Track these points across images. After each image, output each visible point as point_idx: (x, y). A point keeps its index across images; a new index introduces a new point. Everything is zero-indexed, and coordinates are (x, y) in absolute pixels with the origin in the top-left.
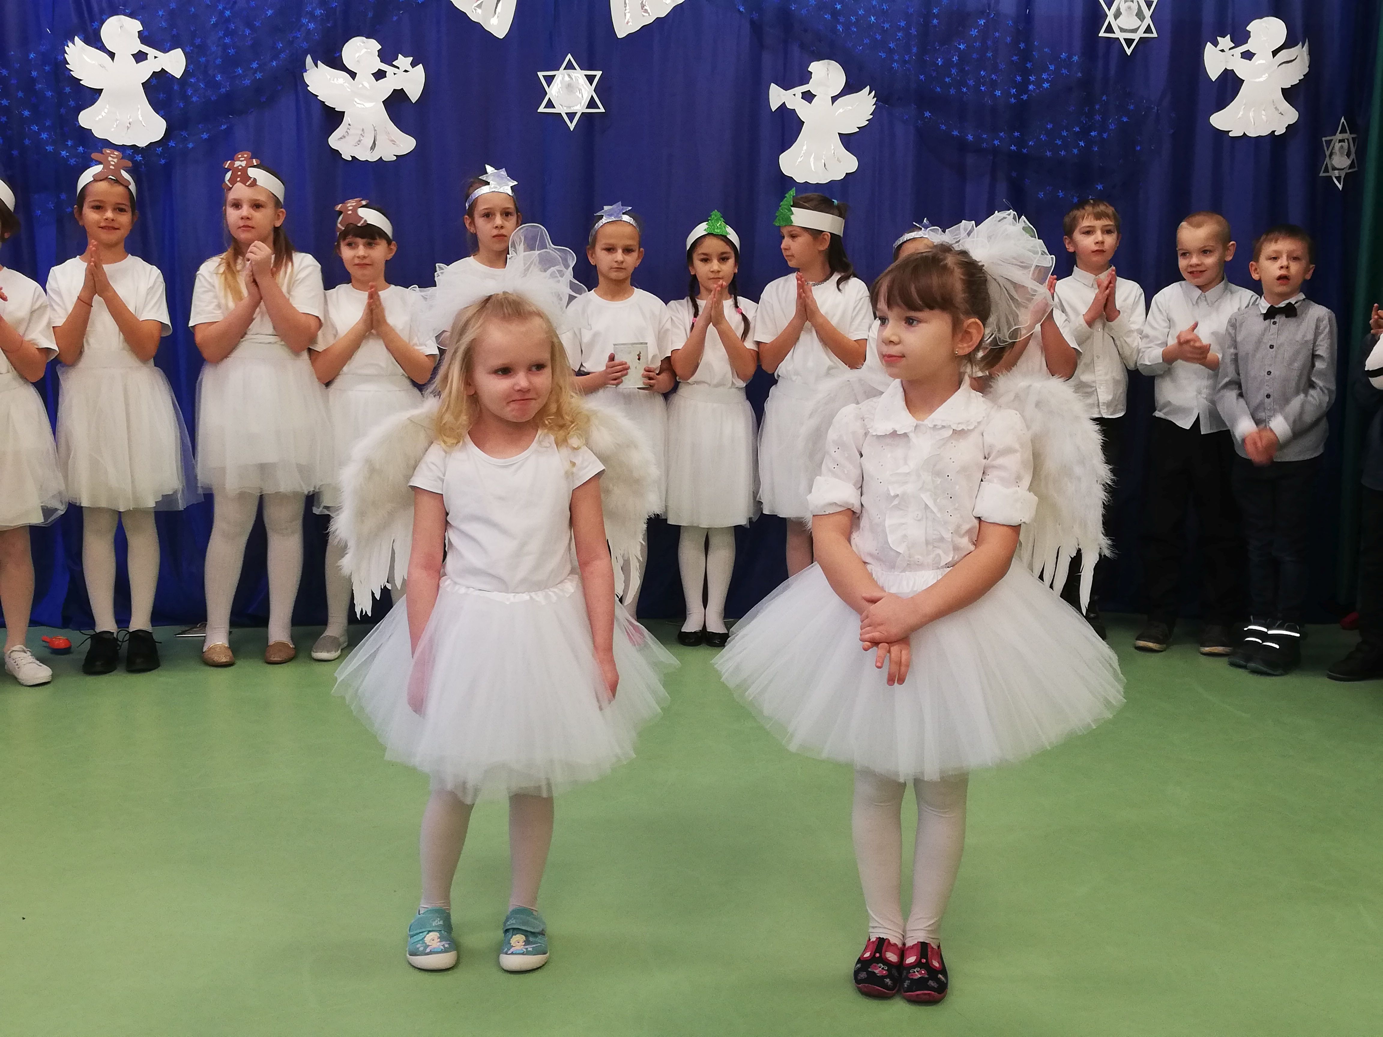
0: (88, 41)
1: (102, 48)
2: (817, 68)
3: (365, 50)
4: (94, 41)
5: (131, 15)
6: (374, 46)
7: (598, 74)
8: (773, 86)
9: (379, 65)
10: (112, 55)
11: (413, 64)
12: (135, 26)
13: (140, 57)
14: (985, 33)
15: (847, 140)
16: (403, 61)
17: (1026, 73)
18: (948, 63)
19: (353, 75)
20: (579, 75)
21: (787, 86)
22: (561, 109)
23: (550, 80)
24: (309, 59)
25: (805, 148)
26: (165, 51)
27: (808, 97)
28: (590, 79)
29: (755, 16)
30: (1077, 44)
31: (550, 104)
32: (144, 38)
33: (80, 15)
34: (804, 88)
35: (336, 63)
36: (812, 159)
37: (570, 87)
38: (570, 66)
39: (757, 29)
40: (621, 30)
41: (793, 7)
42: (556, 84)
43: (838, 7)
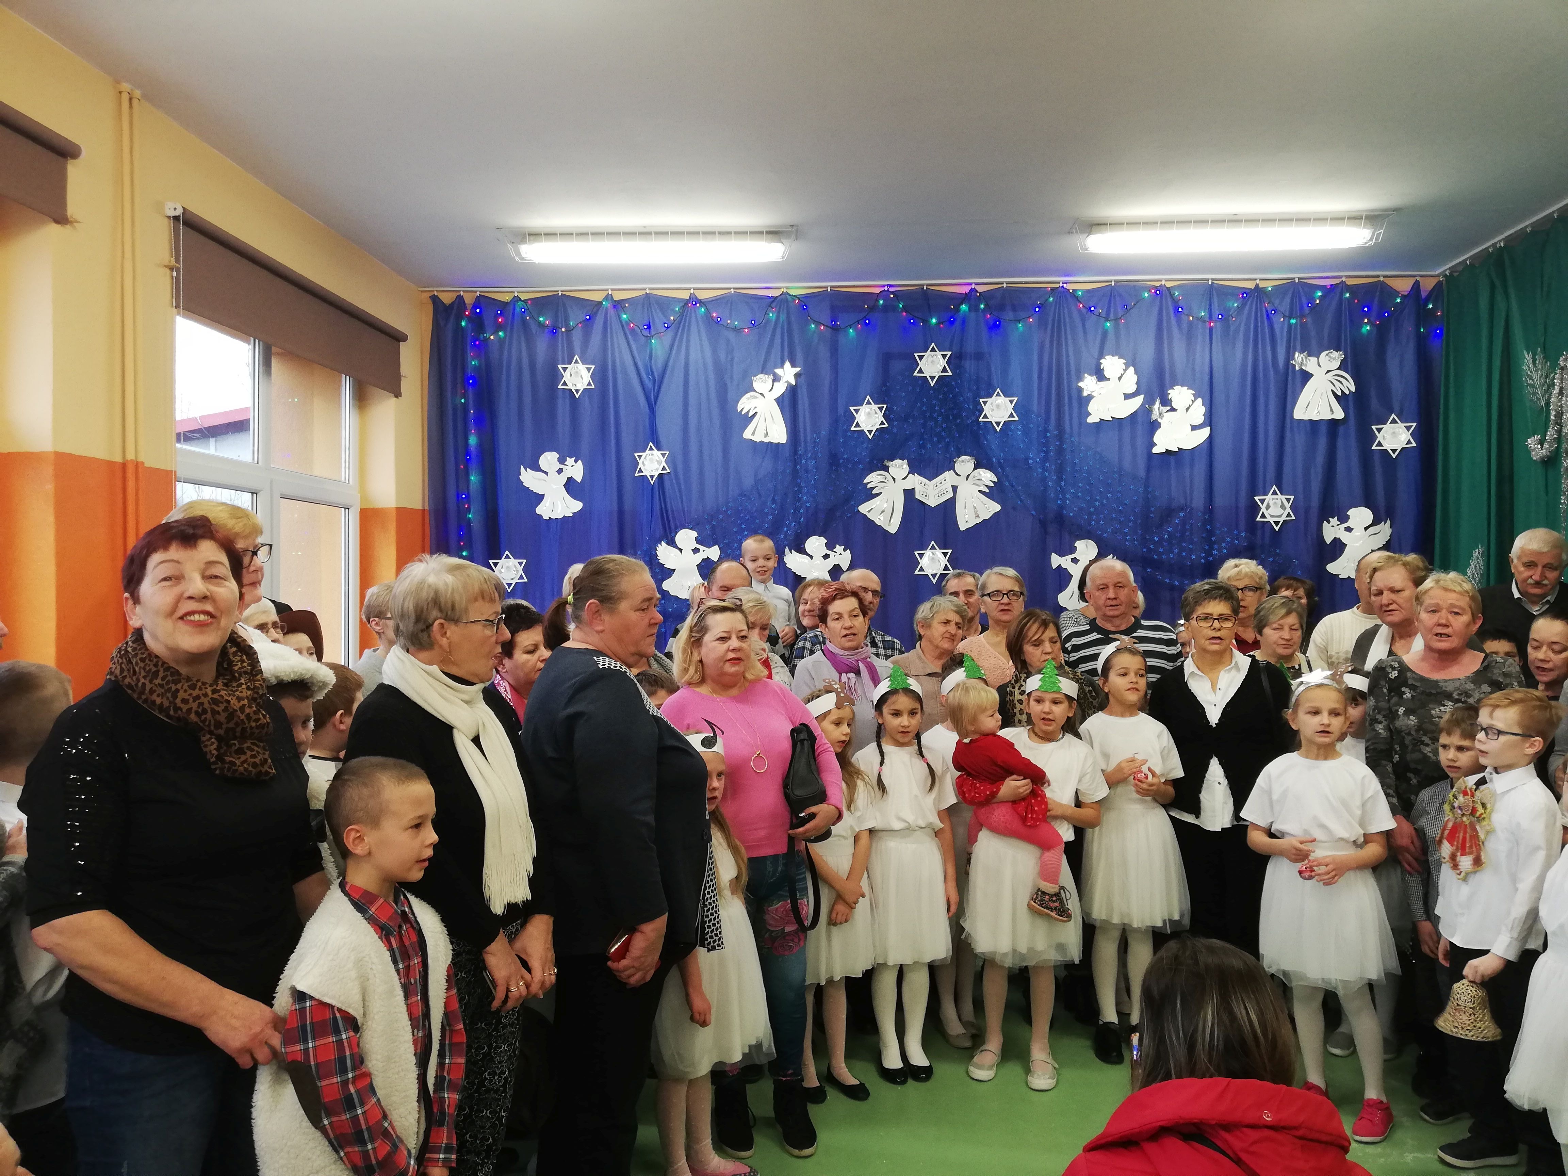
0: (668, 544)
1: (676, 547)
2: (1080, 544)
3: (818, 543)
4: (672, 543)
5: (691, 529)
6: (823, 540)
7: (950, 551)
8: (1053, 554)
9: (826, 551)
10: (681, 550)
11: (845, 550)
12: (694, 534)
13: (696, 551)
14: (1184, 522)
16: (839, 549)
17: (1211, 544)
18: (1161, 539)
19: (811, 557)
20: (939, 553)
21: (1062, 555)
22: (928, 571)
23: (921, 555)
24: (787, 549)
26: (709, 547)
27: (1075, 561)
28: (945, 554)
29: (1042, 517)
30: (1242, 524)
31: (922, 569)
32: (698, 541)
33: (665, 530)
34: (1073, 556)
35: (802, 550)
37: (932, 559)
38: (933, 548)
39: (1043, 524)
40: (963, 526)
41: (1065, 512)
42: (925, 558)
43: (1092, 510)
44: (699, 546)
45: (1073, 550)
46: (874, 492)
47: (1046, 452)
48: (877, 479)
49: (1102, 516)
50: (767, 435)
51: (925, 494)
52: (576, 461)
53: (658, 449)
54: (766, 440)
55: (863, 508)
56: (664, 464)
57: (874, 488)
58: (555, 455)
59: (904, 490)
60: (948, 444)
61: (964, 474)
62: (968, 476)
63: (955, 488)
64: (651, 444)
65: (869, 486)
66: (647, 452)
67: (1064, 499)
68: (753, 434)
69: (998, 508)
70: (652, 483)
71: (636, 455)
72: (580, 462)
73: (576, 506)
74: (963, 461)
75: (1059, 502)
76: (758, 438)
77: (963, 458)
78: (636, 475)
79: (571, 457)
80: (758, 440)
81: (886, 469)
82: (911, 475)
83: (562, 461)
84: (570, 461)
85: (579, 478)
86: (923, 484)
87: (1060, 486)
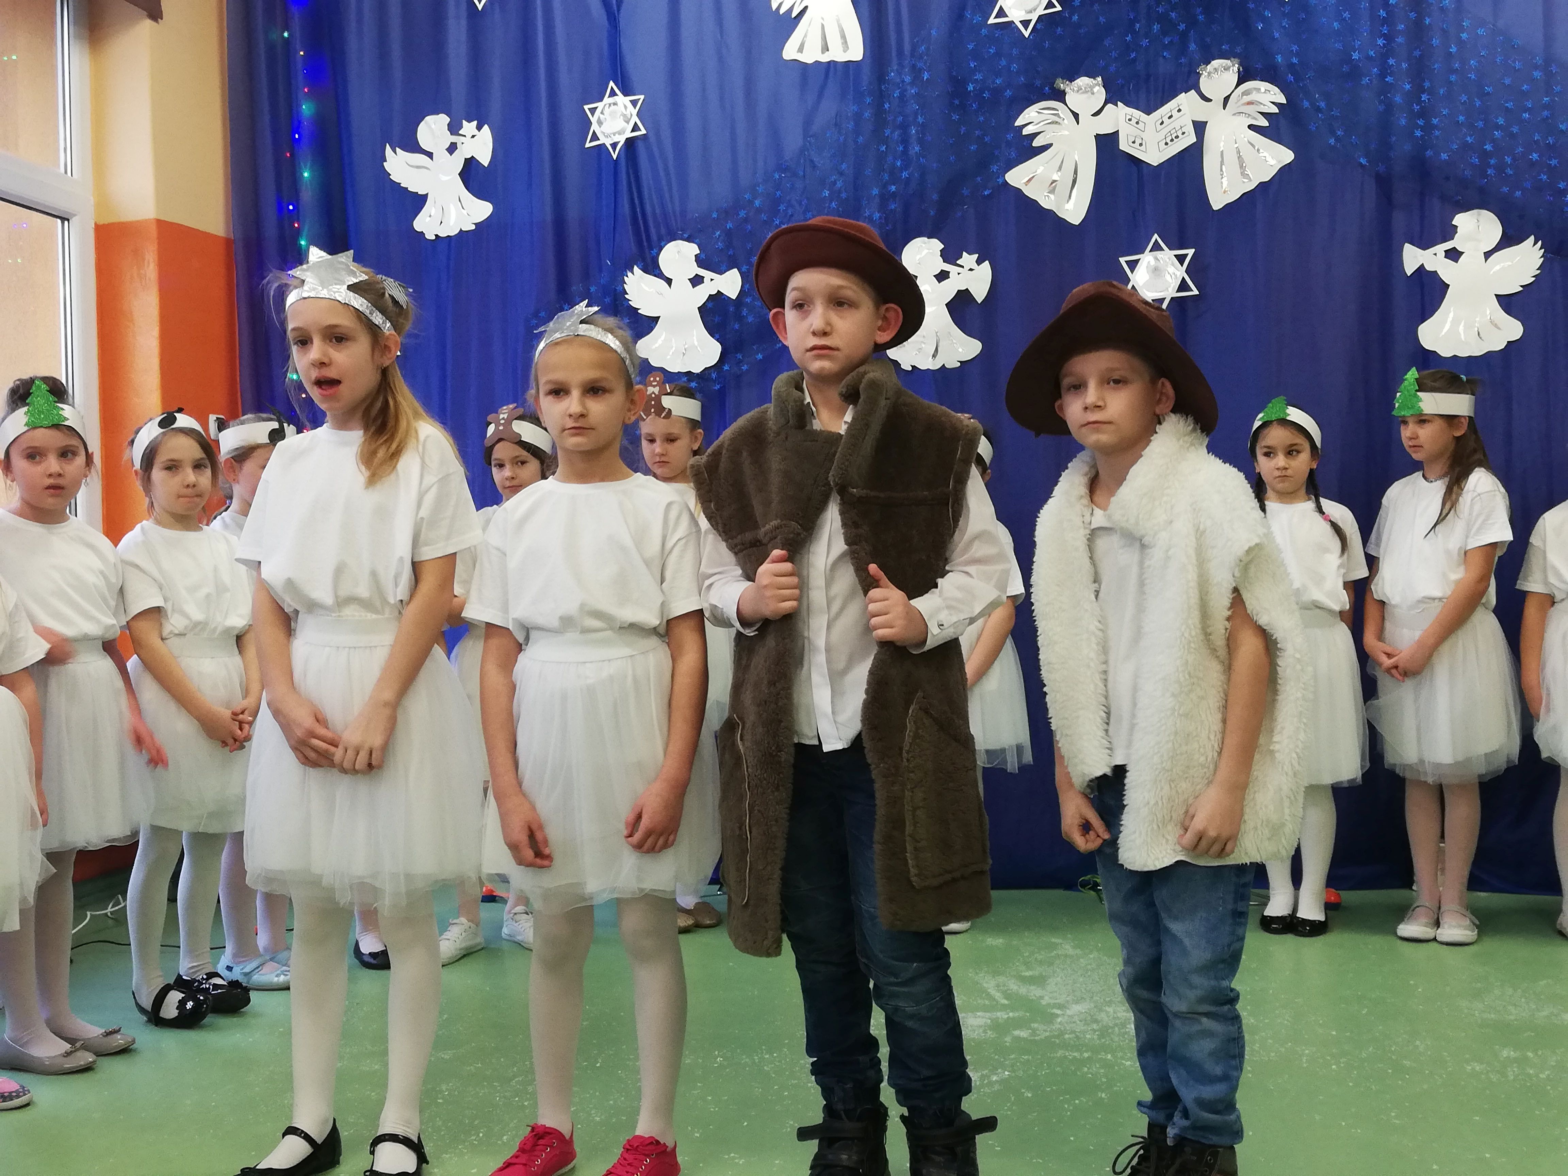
0: (646, 270)
1: (660, 275)
3: (926, 251)
4: (652, 268)
6: (936, 245)
7: (1191, 252)
8: (1408, 247)
9: (941, 266)
10: (669, 281)
11: (979, 262)
12: (693, 249)
13: (697, 281)
15: (1507, 302)
16: (968, 259)
20: (1168, 255)
21: (1424, 245)
23: (1133, 265)
25: (1451, 315)
26: (721, 273)
27: (1454, 255)
28: (1181, 259)
29: (1381, 168)
32: (700, 261)
33: (639, 243)
34: (1448, 245)
36: (1461, 328)
37: (1156, 271)
38: (1157, 247)
39: (1384, 183)
40: (1217, 201)
41: (1429, 153)
42: (1141, 269)
43: (1488, 147)
44: (702, 272)
45: (1450, 232)
46: (1036, 143)
47: (1389, 38)
48: (1043, 117)
49: (1508, 160)
50: (825, 48)
51: (1138, 141)
52: (479, 128)
53: (626, 94)
54: (825, 58)
55: (1016, 177)
56: (635, 119)
57: (1036, 135)
58: (443, 120)
59: (1097, 137)
60: (1184, 36)
61: (1218, 98)
62: (1226, 99)
63: (1200, 127)
64: (612, 84)
65: (1025, 132)
66: (607, 100)
67: (1428, 128)
68: (801, 50)
69: (1287, 156)
70: (615, 157)
71: (586, 107)
72: (486, 127)
73: (482, 210)
74: (1216, 70)
75: (1418, 133)
76: (810, 56)
77: (1216, 63)
78: (588, 145)
79: (469, 121)
80: (810, 61)
81: (1060, 96)
82: (1110, 106)
83: (454, 128)
84: (469, 127)
85: (485, 159)
86: (1134, 121)
87: (1419, 102)
